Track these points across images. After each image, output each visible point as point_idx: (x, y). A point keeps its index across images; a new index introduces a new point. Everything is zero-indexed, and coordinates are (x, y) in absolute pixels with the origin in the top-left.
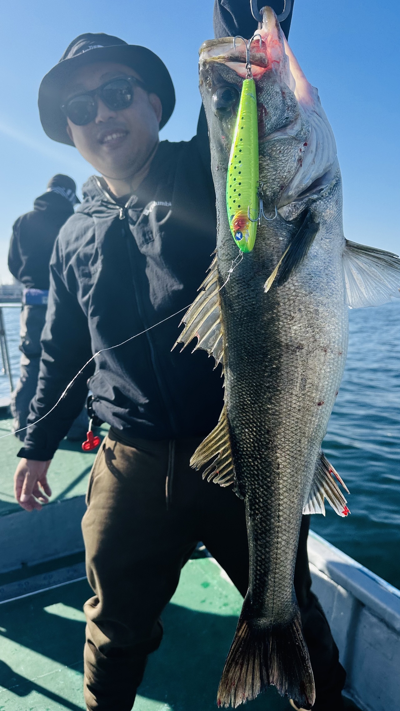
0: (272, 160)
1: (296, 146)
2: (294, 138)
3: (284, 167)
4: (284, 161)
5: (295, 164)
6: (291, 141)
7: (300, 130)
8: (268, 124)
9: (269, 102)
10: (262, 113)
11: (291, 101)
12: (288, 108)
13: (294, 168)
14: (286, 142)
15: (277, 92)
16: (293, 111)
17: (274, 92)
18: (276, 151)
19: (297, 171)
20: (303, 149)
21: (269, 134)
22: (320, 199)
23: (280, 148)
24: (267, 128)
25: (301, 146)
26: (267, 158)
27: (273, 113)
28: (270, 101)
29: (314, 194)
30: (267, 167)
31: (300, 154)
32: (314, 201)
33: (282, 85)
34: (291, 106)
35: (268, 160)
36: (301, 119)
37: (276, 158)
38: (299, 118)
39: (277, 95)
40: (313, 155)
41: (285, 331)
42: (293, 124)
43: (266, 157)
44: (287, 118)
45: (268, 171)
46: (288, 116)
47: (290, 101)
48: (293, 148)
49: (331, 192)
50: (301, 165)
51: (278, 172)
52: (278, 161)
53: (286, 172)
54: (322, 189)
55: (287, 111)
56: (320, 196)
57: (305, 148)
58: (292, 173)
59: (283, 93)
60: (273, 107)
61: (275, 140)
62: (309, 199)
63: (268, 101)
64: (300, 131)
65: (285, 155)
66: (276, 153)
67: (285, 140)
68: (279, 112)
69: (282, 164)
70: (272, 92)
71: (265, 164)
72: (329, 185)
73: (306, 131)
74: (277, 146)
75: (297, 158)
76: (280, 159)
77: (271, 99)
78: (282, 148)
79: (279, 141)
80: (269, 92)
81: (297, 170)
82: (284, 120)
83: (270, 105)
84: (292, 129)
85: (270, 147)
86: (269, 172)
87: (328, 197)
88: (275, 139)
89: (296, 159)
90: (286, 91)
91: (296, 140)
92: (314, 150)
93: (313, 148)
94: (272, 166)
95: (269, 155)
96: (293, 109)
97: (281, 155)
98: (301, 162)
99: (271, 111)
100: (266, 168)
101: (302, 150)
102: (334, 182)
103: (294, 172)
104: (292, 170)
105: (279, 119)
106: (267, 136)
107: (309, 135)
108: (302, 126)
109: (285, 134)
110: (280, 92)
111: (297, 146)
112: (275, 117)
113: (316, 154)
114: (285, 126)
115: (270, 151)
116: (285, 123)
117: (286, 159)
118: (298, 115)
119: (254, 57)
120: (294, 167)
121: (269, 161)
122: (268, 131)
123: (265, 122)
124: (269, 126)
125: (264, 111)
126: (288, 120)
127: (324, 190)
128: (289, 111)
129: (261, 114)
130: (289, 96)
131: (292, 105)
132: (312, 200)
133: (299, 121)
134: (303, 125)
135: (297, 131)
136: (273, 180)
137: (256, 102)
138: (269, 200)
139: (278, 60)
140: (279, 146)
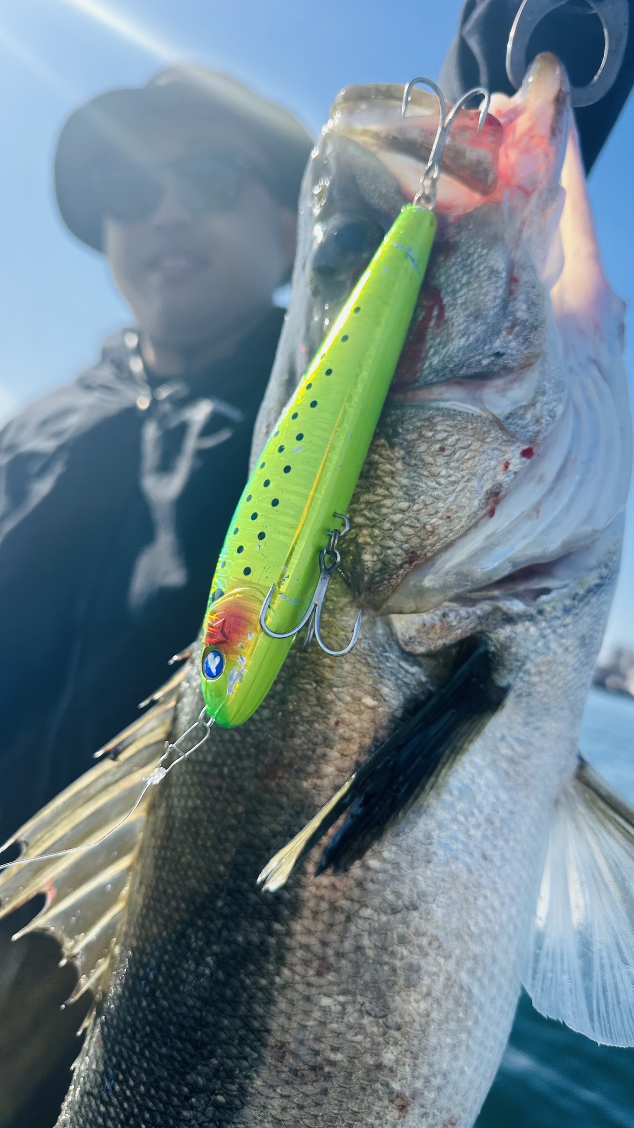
0: (409, 465)
1: (496, 449)
2: (498, 423)
3: (438, 498)
4: (443, 481)
5: (476, 503)
6: (485, 429)
7: (524, 403)
8: (436, 353)
9: (461, 289)
10: (428, 318)
11: (529, 308)
12: (513, 326)
13: (467, 512)
14: (470, 427)
15: (493, 272)
16: (526, 339)
17: (485, 268)
18: (431, 441)
19: (473, 526)
20: (517, 462)
21: (430, 385)
22: (531, 618)
23: (446, 439)
24: (427, 364)
25: (514, 455)
26: (399, 453)
27: (462, 327)
28: (465, 290)
29: (517, 596)
30: (388, 480)
31: (501, 478)
32: (510, 619)
33: (518, 255)
34: (523, 323)
35: (398, 459)
36: (542, 373)
37: (426, 465)
38: (537, 366)
39: (489, 278)
40: (542, 489)
41: (291, 1003)
42: (511, 377)
43: (397, 449)
44: (498, 355)
45: (386, 493)
46: (502, 350)
47: (524, 307)
48: (484, 452)
49: (574, 607)
50: (492, 513)
51: (416, 507)
52: (426, 473)
53: (440, 515)
54: (547, 591)
55: (504, 333)
56: (533, 611)
57: (524, 463)
58: (457, 526)
59: (512, 280)
60: (467, 309)
61: (438, 409)
62: (497, 609)
63: (458, 286)
64: (526, 408)
65: (452, 465)
66: (429, 448)
67: (470, 418)
68: (479, 329)
69: (435, 489)
70: (479, 265)
71: (388, 467)
72: (572, 585)
73: (545, 413)
74: (439, 428)
75: (488, 486)
76: (434, 469)
77: (468, 283)
78: (451, 440)
79: (450, 414)
80: (469, 262)
81: (473, 521)
82: (489, 356)
83: (460, 301)
84: (503, 391)
85: (419, 424)
86: (391, 496)
87: (558, 618)
88: (442, 405)
89: (482, 487)
90: (524, 277)
91: (502, 428)
92: (550, 476)
93: (550, 467)
94: (405, 481)
95: (408, 447)
96: (525, 333)
97: (440, 460)
98: (497, 502)
99: (457, 317)
100: (384, 482)
101: (511, 468)
102: (592, 579)
103: (463, 523)
104: (460, 518)
105: (471, 348)
106: (420, 388)
107: (551, 428)
108: (537, 393)
109: (477, 401)
110: (504, 274)
111: (499, 450)
112: (463, 340)
113: (550, 491)
114: (483, 377)
115: (415, 436)
116: (488, 365)
117: (453, 479)
118: (537, 356)
119: (458, 154)
120: (467, 509)
121: (399, 465)
122: (429, 374)
123: (428, 345)
124: (435, 361)
125: (435, 313)
126: (501, 361)
127: (554, 594)
128: (511, 337)
129: (424, 318)
130: (527, 293)
131: (526, 321)
132: (505, 614)
133: (533, 377)
134: (540, 391)
135: (516, 402)
136: (393, 523)
137: (419, 279)
138: (363, 580)
139: (529, 188)
140: (445, 431)
